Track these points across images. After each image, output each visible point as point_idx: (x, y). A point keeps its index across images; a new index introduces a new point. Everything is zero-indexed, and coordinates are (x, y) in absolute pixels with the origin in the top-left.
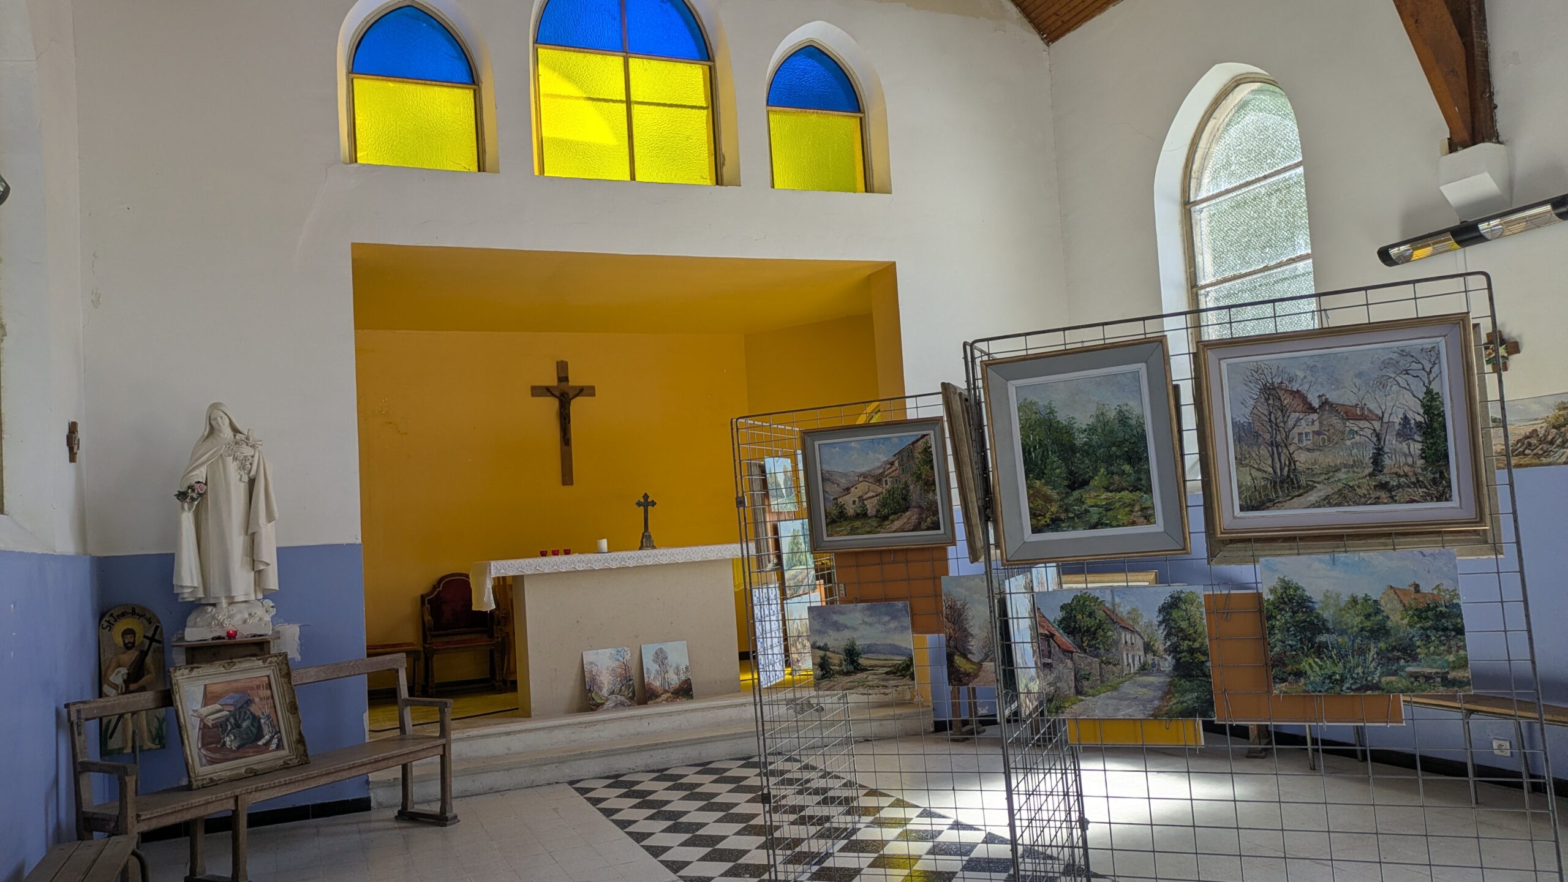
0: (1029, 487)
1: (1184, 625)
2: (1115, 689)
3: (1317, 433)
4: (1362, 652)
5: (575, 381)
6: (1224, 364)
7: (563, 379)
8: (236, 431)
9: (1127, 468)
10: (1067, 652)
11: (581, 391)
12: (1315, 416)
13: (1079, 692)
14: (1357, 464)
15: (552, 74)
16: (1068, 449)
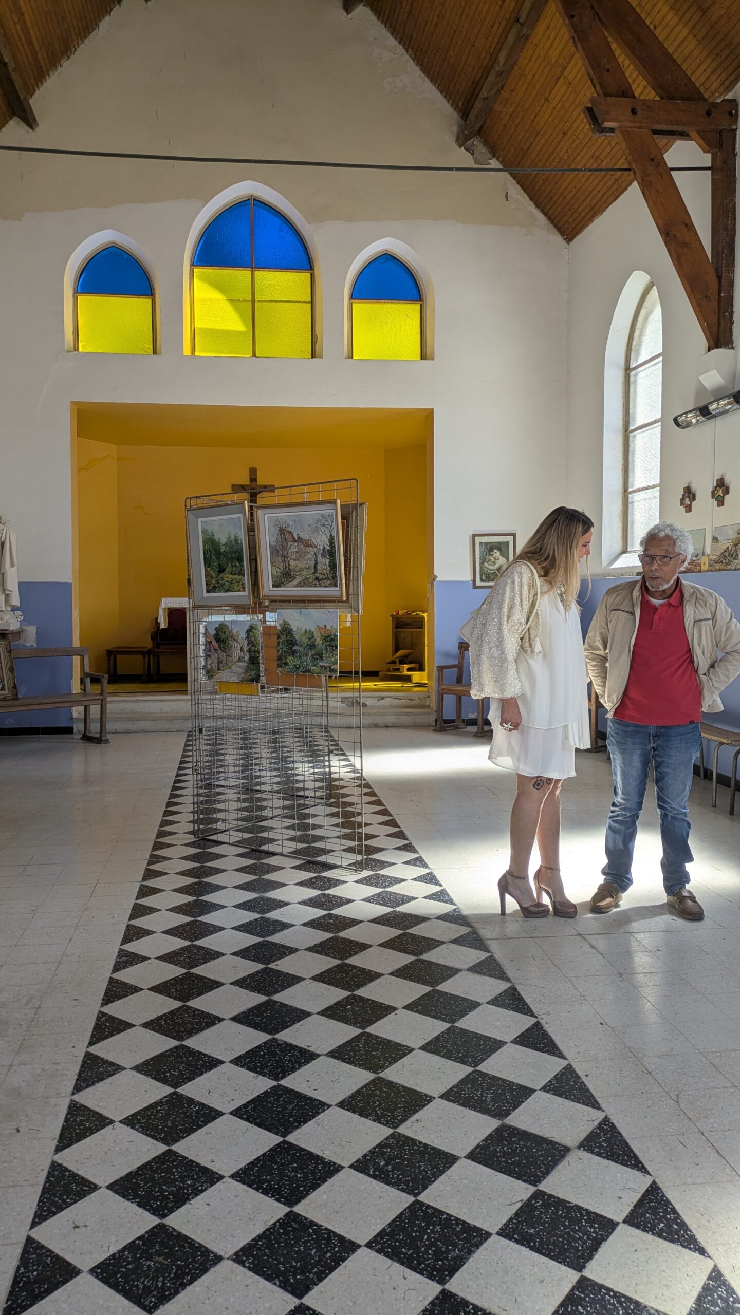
0: (206, 571)
1: (253, 639)
2: (230, 668)
3: (297, 552)
4: (306, 655)
5: (261, 481)
6: (266, 517)
7: (253, 480)
9: (237, 564)
10: (216, 650)
11: (265, 488)
12: (296, 544)
13: (219, 669)
14: (309, 568)
15: (205, 285)
16: (218, 554)
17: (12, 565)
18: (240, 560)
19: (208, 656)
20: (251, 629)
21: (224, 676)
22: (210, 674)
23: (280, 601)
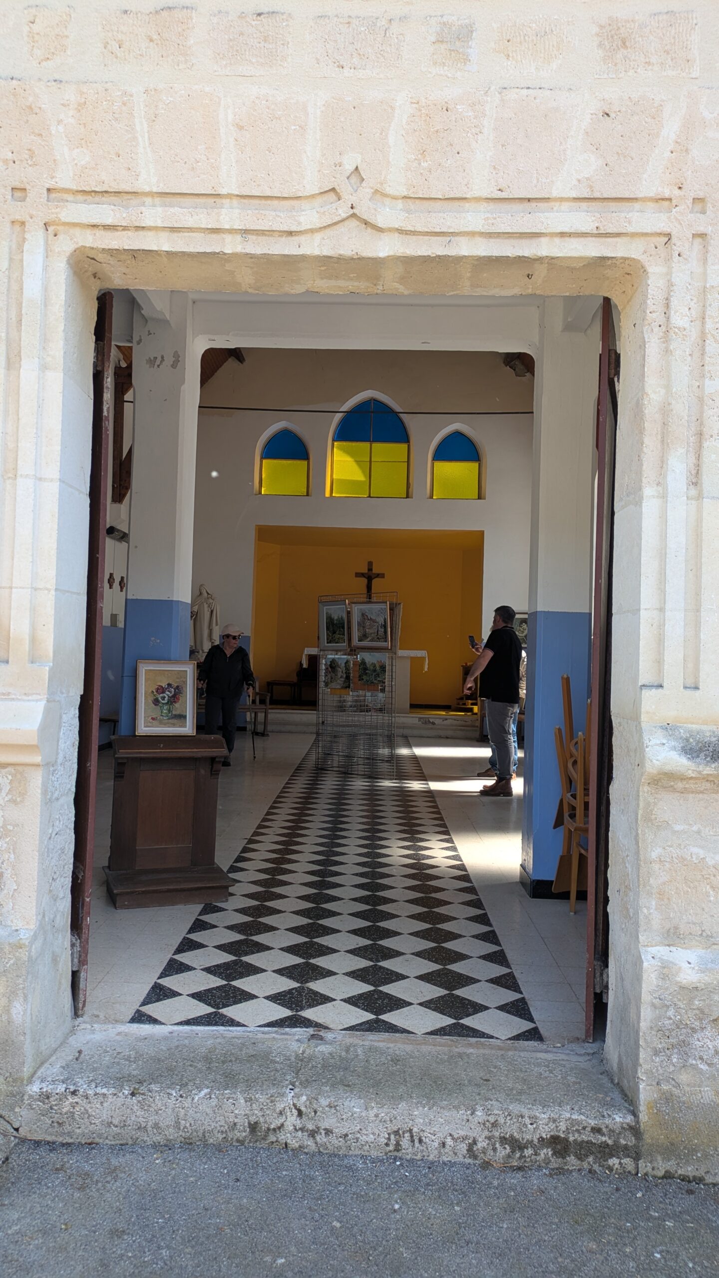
0: (327, 633)
1: (348, 667)
2: (336, 681)
3: (369, 625)
4: (372, 675)
5: (375, 570)
7: (370, 570)
8: (208, 594)
10: (330, 672)
11: (378, 576)
12: (369, 621)
14: (374, 633)
15: (341, 453)
16: (333, 624)
17: (217, 625)
18: (343, 628)
19: (326, 676)
20: (347, 662)
21: (333, 685)
22: (327, 685)
23: (362, 648)
